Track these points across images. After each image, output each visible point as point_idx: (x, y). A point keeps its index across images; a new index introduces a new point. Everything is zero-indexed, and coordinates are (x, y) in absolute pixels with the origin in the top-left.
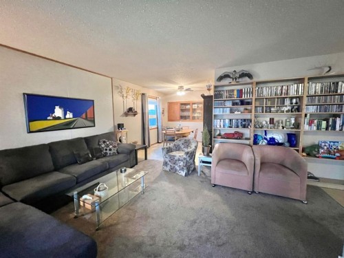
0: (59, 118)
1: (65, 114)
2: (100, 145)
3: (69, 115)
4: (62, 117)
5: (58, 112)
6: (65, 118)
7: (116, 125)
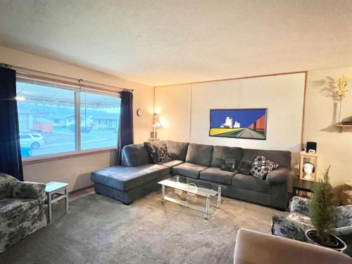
0: (228, 127)
1: (234, 124)
2: (253, 161)
3: (237, 125)
4: (231, 127)
5: (229, 122)
6: (233, 128)
7: (305, 143)
